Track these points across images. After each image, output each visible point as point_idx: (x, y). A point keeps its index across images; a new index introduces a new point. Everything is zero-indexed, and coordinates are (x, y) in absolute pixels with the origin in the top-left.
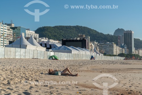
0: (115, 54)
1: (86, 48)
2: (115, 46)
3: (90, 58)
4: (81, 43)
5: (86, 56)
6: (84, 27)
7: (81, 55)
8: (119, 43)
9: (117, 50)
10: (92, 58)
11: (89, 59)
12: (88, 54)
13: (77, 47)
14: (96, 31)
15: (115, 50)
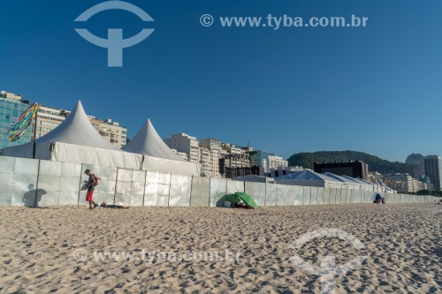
0: (410, 190)
1: (361, 177)
2: (410, 178)
3: (374, 199)
4: (351, 169)
5: (363, 194)
6: (359, 153)
7: (349, 192)
8: (415, 175)
9: (413, 184)
10: (378, 198)
11: (370, 201)
12: (367, 189)
13: (341, 175)
14: (376, 158)
15: (410, 185)
